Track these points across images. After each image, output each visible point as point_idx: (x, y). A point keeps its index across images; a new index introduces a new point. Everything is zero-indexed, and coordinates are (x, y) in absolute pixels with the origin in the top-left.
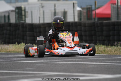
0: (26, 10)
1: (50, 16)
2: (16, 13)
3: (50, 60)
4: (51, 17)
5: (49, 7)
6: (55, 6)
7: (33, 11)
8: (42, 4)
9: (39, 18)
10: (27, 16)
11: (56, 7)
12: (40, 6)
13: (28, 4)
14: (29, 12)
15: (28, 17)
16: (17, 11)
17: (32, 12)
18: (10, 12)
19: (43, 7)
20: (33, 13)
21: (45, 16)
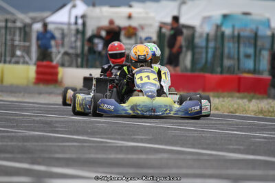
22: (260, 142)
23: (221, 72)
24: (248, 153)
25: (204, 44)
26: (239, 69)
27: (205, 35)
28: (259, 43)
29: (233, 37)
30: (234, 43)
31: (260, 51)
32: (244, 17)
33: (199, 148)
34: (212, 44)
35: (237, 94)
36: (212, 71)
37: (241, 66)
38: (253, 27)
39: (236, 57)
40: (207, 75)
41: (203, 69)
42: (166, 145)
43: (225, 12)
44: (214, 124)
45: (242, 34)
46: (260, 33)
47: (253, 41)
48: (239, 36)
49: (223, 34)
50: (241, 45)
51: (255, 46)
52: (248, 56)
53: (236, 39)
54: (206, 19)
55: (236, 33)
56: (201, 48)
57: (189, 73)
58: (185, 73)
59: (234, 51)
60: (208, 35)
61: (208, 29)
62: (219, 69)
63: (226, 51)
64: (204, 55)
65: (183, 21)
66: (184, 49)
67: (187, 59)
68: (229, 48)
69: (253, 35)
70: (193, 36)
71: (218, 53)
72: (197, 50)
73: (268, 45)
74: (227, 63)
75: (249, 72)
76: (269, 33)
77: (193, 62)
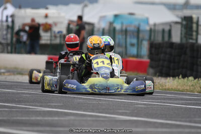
0: (200, 23)
2: (182, 27)
10: (200, 32)
16: (184, 23)
18: (173, 25)
22: (141, 108)
26: (126, 54)
27: (101, 30)
28: (141, 35)
29: (122, 31)
30: (122, 35)
31: (142, 41)
32: (129, 16)
33: (96, 112)
37: (128, 52)
38: (136, 23)
39: (124, 45)
42: (72, 110)
43: (116, 12)
45: (129, 29)
46: (142, 28)
47: (136, 34)
48: (126, 31)
49: (114, 29)
50: (128, 37)
52: (132, 45)
53: (124, 33)
54: (102, 18)
55: (124, 28)
59: (123, 41)
60: (103, 29)
61: (104, 25)
63: (117, 41)
65: (86, 19)
68: (119, 39)
69: (136, 29)
70: (93, 31)
73: (147, 37)
74: (118, 50)
75: (133, 56)
76: (148, 28)
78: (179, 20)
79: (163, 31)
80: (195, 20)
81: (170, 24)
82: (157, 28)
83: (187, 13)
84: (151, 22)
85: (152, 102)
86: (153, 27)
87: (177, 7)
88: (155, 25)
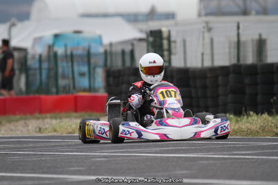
0: (173, 39)
1: (227, 50)
2: (148, 46)
3: (230, 153)
4: (230, 53)
5: (225, 29)
6: (238, 28)
7: (188, 39)
8: (207, 23)
9: (203, 54)
10: (173, 50)
11: (241, 31)
12: (204, 27)
13: (176, 24)
14: (179, 41)
15: (175, 54)
16: (151, 39)
17: (184, 42)
18: (135, 42)
19: (209, 30)
20: (188, 44)
21: (215, 52)
22: (100, 162)
23: (57, 93)
24: (89, 174)
25: (37, 65)
26: (74, 87)
27: (37, 57)
28: (92, 61)
29: (66, 56)
30: (67, 62)
31: (94, 68)
32: (76, 36)
33: (39, 173)
34: (45, 65)
35: (74, 114)
36: (48, 92)
37: (77, 85)
38: (86, 45)
39: (71, 76)
40: (43, 96)
41: (38, 91)
42: (5, 172)
43: (56, 31)
44: (53, 146)
45: (75, 52)
46: (93, 51)
47: (86, 59)
48: (72, 55)
49: (55, 55)
50: (75, 64)
51: (89, 64)
52: (82, 75)
53: (69, 59)
54: (37, 40)
55: (69, 52)
56: (35, 69)
57: (24, 96)
58: (20, 96)
59: (68, 71)
60: (40, 56)
61: (40, 50)
62: (54, 90)
63: (60, 70)
64: (38, 77)
65: (14, 43)
66: (17, 72)
67: (21, 82)
68: (63, 67)
69: (86, 53)
70: (25, 59)
71: (52, 74)
72: (31, 72)
73: (101, 62)
74: (62, 82)
75: (84, 90)
76: (101, 50)
77: (28, 84)
78: (143, 36)
79: (123, 52)
80: (165, 35)
81: (132, 42)
82: (114, 49)
83: (154, 25)
84: (106, 41)
85: (114, 152)
86: (108, 49)
87: (140, 18)
88: (111, 45)
